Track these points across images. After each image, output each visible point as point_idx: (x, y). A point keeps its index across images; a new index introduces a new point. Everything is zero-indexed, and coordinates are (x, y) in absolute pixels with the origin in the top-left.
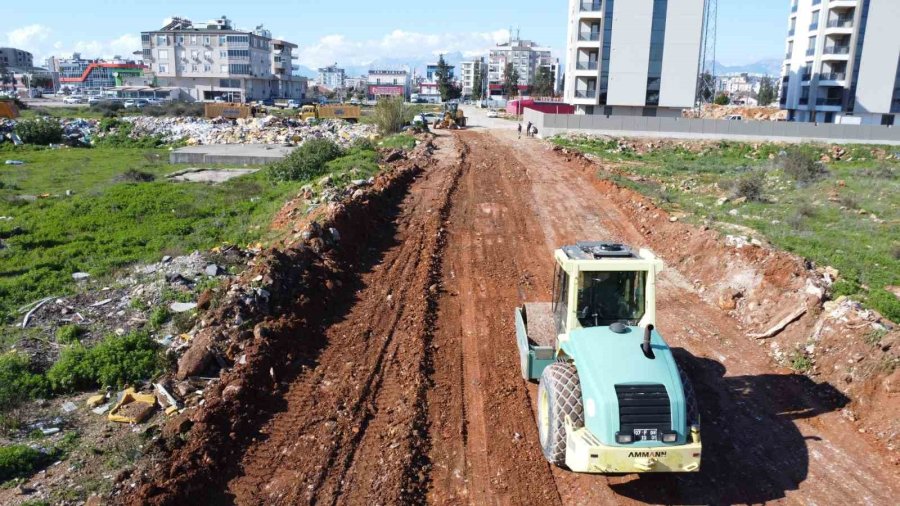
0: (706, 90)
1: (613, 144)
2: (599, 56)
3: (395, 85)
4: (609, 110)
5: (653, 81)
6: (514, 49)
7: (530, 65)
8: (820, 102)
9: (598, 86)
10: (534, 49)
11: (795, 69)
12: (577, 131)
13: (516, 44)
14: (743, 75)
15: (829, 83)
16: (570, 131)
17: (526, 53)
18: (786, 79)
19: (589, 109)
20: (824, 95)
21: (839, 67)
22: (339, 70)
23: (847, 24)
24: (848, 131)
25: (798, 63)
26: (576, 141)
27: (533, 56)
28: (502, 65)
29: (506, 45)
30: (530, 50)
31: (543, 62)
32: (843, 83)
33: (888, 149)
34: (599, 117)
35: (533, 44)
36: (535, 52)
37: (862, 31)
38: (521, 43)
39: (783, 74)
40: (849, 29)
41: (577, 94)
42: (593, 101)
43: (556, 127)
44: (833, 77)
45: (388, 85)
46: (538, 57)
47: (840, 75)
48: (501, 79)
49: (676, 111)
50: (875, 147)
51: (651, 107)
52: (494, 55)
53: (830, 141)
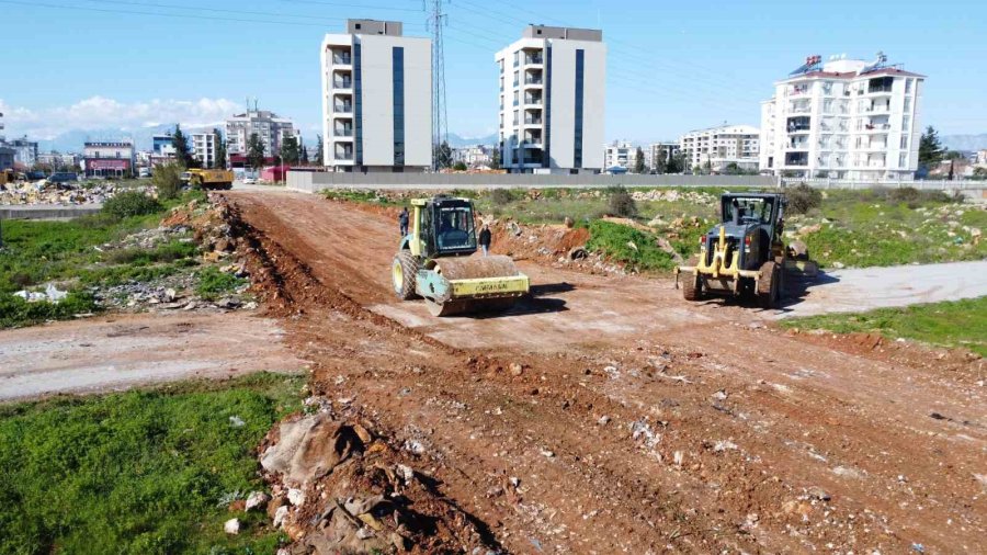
0: (443, 156)
1: (372, 194)
2: (353, 125)
3: (118, 158)
4: (365, 169)
5: (399, 144)
6: (253, 120)
7: (272, 136)
8: (526, 161)
9: (353, 148)
10: (274, 120)
11: (507, 136)
12: (343, 186)
13: (255, 115)
14: (480, 147)
15: (530, 146)
16: (336, 186)
17: (267, 124)
18: (502, 144)
19: (348, 169)
20: (529, 156)
21: (536, 133)
22: (31, 144)
23: (539, 101)
24: (541, 179)
25: (508, 133)
26: (342, 194)
27: (275, 128)
28: (240, 136)
29: (243, 115)
30: (271, 122)
31: (286, 134)
32: (540, 146)
33: (568, 190)
34: (358, 174)
35: (272, 115)
36: (275, 124)
37: (548, 107)
38: (260, 114)
39: (500, 140)
40: (539, 105)
41: (337, 156)
42: (351, 162)
43: (324, 183)
44: (533, 142)
45: (110, 159)
46: (280, 128)
47: (538, 140)
48: (241, 151)
49: (420, 169)
50: (559, 190)
51: (399, 167)
52: (232, 126)
53: (530, 187)
